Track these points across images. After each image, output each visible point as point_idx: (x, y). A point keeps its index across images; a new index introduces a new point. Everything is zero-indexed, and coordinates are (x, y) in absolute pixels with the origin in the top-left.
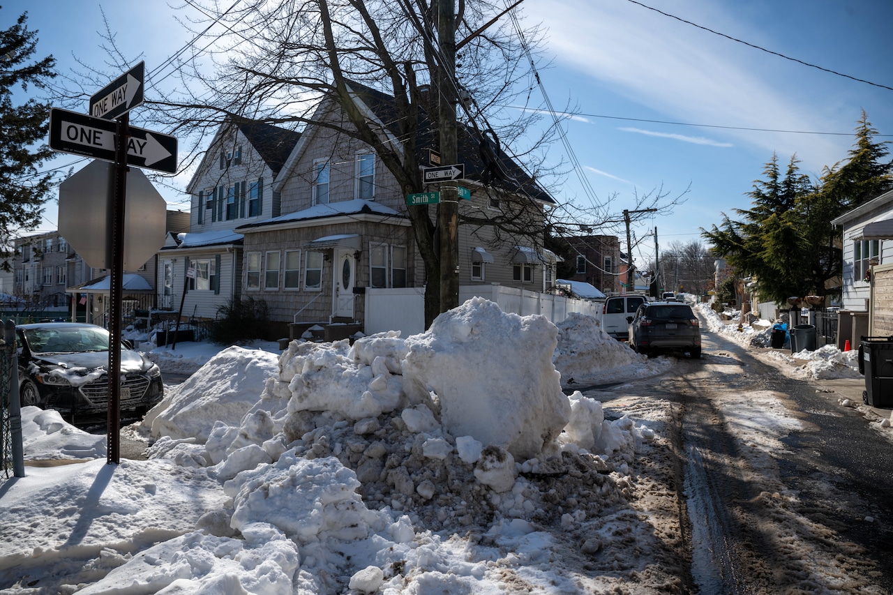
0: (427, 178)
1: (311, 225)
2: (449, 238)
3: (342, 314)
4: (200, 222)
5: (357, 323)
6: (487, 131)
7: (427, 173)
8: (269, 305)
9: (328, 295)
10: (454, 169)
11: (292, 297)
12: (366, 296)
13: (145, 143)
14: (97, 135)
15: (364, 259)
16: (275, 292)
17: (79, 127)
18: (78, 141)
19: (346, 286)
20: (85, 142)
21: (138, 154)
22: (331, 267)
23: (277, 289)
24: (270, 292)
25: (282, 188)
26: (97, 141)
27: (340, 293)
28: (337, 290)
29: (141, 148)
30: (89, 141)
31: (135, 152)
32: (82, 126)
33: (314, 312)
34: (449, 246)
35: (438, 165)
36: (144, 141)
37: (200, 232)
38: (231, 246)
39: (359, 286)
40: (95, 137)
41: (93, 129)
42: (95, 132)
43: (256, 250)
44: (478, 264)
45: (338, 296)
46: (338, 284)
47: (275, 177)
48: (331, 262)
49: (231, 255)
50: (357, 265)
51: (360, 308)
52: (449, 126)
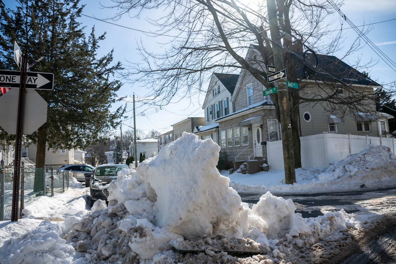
0: (270, 80)
1: (242, 115)
2: (283, 109)
3: (258, 155)
4: (208, 121)
5: (264, 159)
6: (307, 51)
7: (269, 78)
8: (228, 154)
9: (252, 147)
10: (281, 72)
11: (238, 149)
12: (267, 145)
13: (37, 78)
14: (14, 78)
15: (265, 127)
16: (232, 148)
17: (5, 76)
18: (5, 82)
19: (259, 143)
20: (8, 82)
21: (33, 83)
22: (252, 133)
23: (232, 146)
24: (230, 148)
25: (235, 100)
26: (13, 80)
27: (256, 145)
28: (255, 144)
29: (35, 80)
30: (10, 81)
31: (32, 83)
32: (7, 75)
33: (247, 155)
34: (283, 114)
35: (274, 72)
36: (36, 77)
37: (208, 125)
38: (215, 129)
39: (264, 141)
40: (12, 79)
41: (12, 76)
42: (13, 77)
43: (223, 130)
44: (333, 124)
45: (256, 147)
46: (255, 141)
47: (232, 96)
48: (252, 131)
49: (216, 133)
50: (262, 131)
51: (265, 152)
52: (277, 51)
